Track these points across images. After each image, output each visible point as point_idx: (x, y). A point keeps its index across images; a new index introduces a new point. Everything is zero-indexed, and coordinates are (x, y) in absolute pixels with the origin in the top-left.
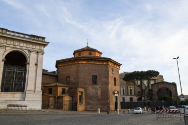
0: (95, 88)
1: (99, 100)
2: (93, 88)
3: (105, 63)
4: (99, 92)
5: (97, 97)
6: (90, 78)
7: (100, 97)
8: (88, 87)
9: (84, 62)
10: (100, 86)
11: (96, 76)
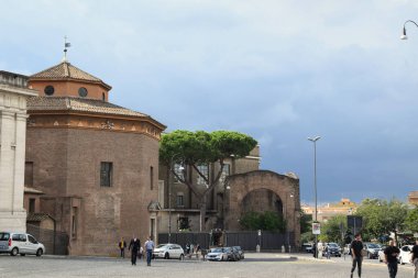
0: (107, 197)
1: (114, 229)
2: (101, 198)
3: (134, 129)
4: (117, 207)
5: (111, 221)
6: (96, 169)
7: (118, 222)
8: (88, 195)
9: (81, 124)
10: (119, 191)
11: (111, 164)
